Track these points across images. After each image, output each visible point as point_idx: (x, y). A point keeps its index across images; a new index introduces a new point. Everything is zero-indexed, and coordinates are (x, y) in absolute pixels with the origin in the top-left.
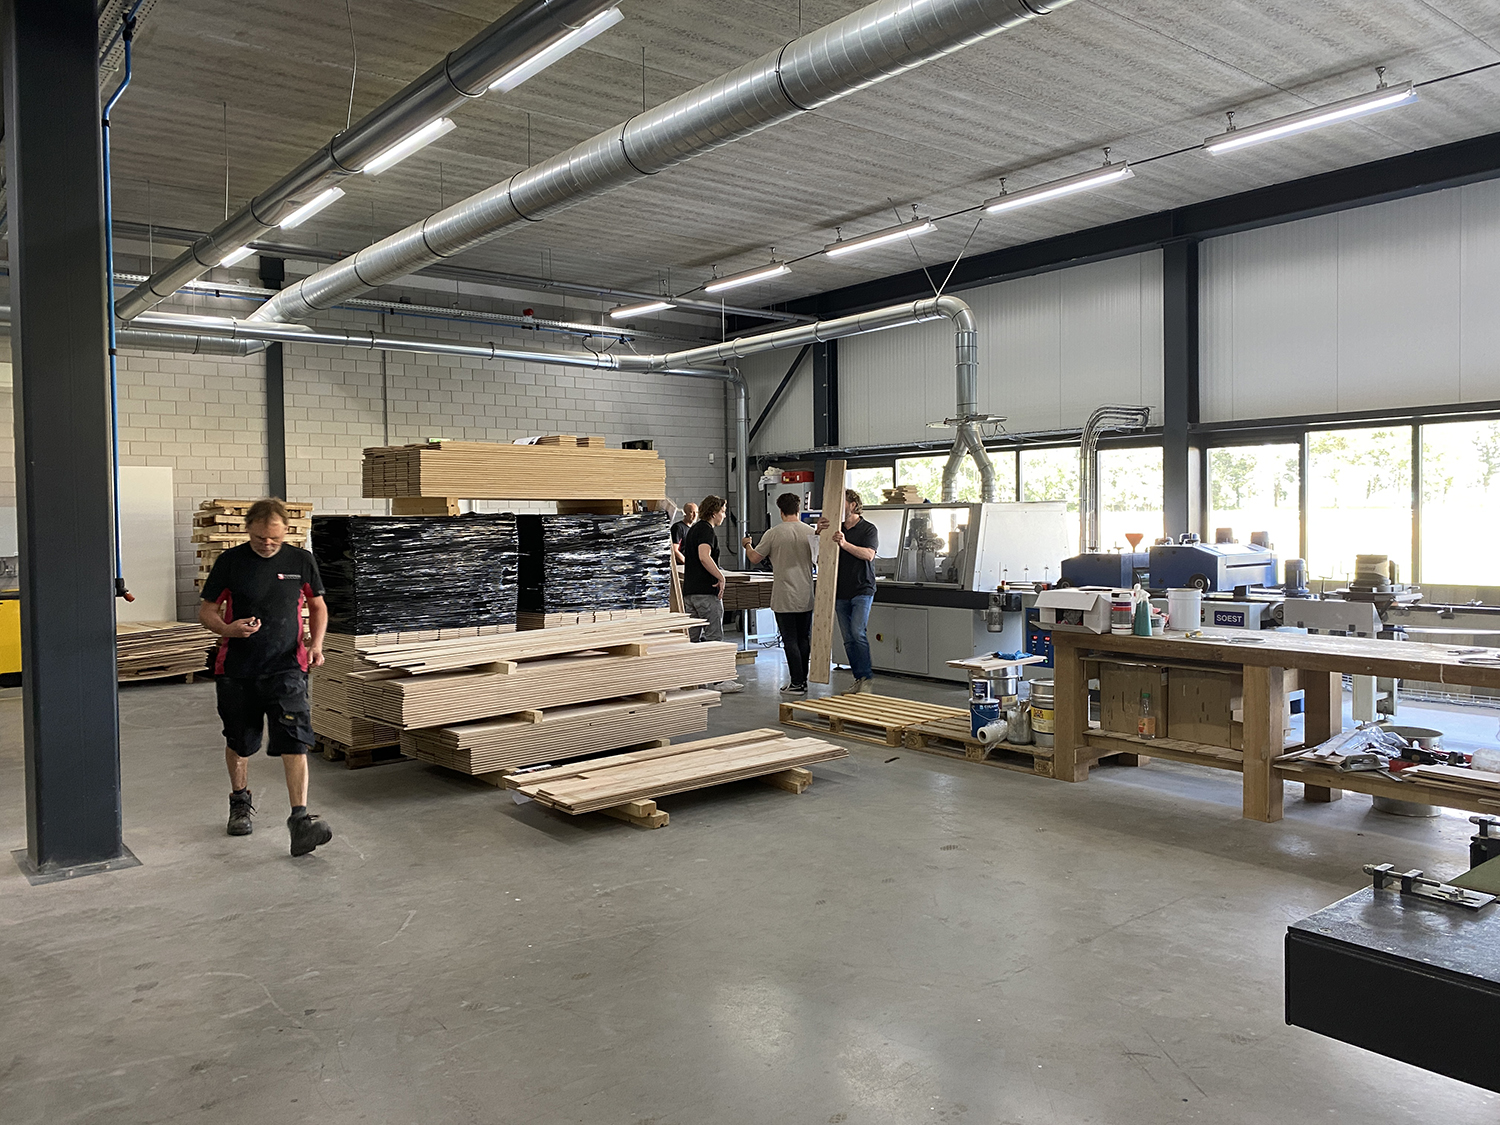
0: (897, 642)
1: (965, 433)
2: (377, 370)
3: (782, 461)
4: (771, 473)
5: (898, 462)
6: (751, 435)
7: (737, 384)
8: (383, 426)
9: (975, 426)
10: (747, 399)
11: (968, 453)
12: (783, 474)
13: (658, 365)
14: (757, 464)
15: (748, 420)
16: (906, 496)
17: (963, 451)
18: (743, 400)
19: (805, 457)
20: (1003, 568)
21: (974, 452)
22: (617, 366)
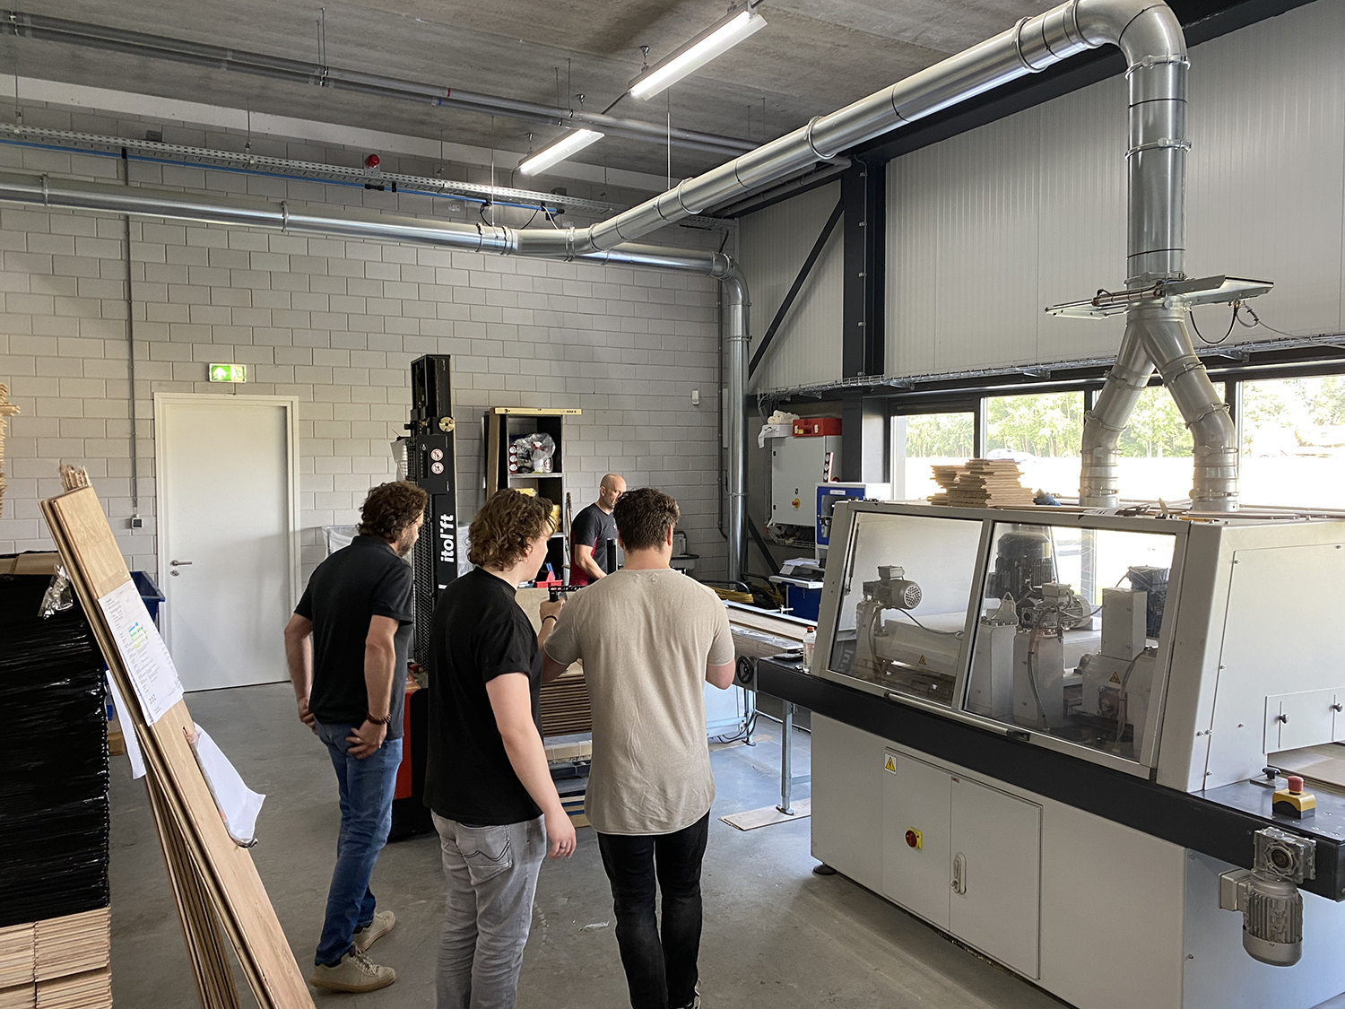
0: (957, 870)
1: (1149, 328)
2: (116, 253)
3: (794, 402)
4: (778, 422)
5: (988, 404)
6: (752, 368)
7: (730, 280)
8: (125, 344)
9: (1176, 308)
10: (746, 306)
11: (1154, 382)
12: (795, 422)
13: (581, 243)
14: (759, 406)
15: (748, 337)
16: (990, 485)
17: (1139, 375)
18: (740, 306)
19: (831, 395)
20: (1274, 712)
21: (1173, 376)
22: (515, 246)
